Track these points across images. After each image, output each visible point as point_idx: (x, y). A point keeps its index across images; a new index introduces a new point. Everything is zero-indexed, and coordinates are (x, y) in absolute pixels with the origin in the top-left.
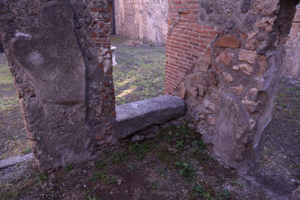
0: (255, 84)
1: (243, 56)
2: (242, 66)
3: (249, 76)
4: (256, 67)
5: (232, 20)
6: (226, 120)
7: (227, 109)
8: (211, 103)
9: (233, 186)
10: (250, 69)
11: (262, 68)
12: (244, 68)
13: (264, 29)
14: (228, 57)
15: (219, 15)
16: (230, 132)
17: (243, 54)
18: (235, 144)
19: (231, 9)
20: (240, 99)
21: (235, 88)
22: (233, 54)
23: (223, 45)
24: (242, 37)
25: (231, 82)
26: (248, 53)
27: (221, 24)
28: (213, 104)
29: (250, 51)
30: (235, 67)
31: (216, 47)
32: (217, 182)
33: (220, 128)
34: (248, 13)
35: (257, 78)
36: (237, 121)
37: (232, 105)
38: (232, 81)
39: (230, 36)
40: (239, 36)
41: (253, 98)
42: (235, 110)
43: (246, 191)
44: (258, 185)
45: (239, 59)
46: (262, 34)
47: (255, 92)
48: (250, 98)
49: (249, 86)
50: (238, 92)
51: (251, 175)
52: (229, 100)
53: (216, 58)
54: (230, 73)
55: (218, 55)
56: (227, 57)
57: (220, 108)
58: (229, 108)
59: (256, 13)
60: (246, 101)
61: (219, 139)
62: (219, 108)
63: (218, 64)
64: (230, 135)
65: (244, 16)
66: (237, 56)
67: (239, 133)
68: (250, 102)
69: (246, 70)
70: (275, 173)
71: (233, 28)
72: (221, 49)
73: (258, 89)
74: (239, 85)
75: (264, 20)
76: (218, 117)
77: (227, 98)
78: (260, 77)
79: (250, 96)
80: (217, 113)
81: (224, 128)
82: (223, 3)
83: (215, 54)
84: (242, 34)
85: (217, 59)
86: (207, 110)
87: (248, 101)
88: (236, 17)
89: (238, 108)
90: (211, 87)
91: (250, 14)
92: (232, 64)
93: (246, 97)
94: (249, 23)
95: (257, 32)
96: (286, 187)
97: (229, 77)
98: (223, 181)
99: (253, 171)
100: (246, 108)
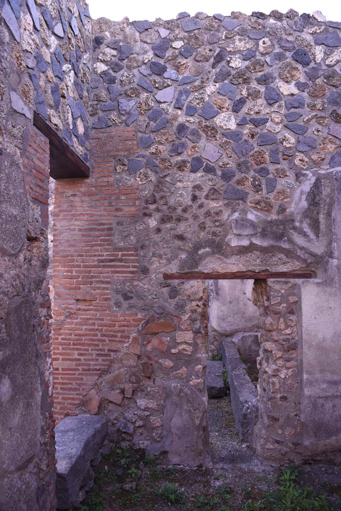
0: (199, 361)
1: (181, 338)
2: (181, 347)
3: (191, 355)
4: (195, 345)
5: (160, 305)
6: (178, 411)
7: (176, 398)
8: (148, 401)
9: (218, 479)
10: (190, 349)
11: (200, 345)
12: (184, 349)
13: (196, 311)
14: (163, 342)
15: (142, 301)
16: (186, 423)
17: (180, 336)
18: (196, 433)
19: (156, 295)
20: (187, 381)
21: (178, 372)
22: (169, 338)
23: (155, 331)
24: (176, 321)
25: (172, 368)
26: (185, 334)
27: (147, 310)
28: (152, 401)
29: (187, 332)
30: (173, 351)
31: (146, 334)
32: (204, 486)
33: (172, 424)
34: (177, 299)
35: (199, 355)
36: (192, 406)
37: (181, 391)
38: (173, 366)
39: (163, 321)
40: (172, 320)
41: (200, 375)
42: (187, 394)
43: (230, 476)
44: (230, 466)
45: (177, 341)
46: (195, 316)
47: (200, 369)
48: (198, 377)
49: (193, 365)
50: (182, 375)
51: (217, 463)
52: (175, 388)
53: (147, 346)
54: (168, 358)
55: (149, 342)
56: (161, 342)
57: (164, 401)
58: (179, 395)
59: (185, 298)
60: (194, 381)
61: (174, 440)
62: (162, 402)
63: (151, 352)
64: (187, 426)
65: (173, 302)
66: (174, 339)
67: (198, 417)
68: (199, 381)
69: (186, 350)
70: (227, 449)
71: (164, 313)
72: (152, 336)
73: (203, 365)
74: (182, 368)
75: (194, 303)
76: (163, 414)
77: (173, 385)
78: (201, 353)
79: (197, 375)
80: (161, 410)
81: (177, 421)
82: (146, 290)
83: (145, 343)
84: (175, 318)
85: (149, 348)
86: (146, 412)
87: (196, 381)
88: (164, 303)
89: (189, 392)
90: (143, 382)
91: (179, 299)
92: (169, 348)
93: (193, 377)
94: (181, 307)
95: (190, 314)
96: (246, 454)
97: (168, 363)
98: (208, 482)
99: (215, 458)
100: (195, 388)
